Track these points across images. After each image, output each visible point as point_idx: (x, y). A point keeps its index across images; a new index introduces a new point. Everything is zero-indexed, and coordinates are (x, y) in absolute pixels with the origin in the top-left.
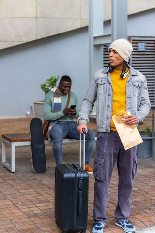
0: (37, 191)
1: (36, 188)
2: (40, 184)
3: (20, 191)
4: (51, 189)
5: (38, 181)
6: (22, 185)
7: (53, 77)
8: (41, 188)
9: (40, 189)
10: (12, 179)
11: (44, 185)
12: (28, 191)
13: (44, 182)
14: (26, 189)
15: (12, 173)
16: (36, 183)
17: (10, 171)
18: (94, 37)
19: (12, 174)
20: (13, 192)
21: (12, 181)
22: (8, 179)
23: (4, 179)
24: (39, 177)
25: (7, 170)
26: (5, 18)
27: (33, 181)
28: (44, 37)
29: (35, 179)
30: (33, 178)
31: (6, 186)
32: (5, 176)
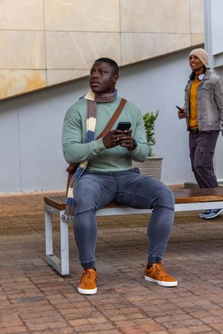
0: (113, 323)
1: (111, 313)
2: (121, 303)
3: (73, 323)
4: (149, 317)
5: (117, 295)
6: (78, 305)
7: (148, 114)
8: (124, 314)
9: (121, 318)
10: (60, 292)
11: (131, 305)
12: (92, 320)
13: (132, 299)
14: (87, 317)
15: (64, 277)
16: (111, 301)
17: (58, 274)
18: (214, 56)
19: (62, 280)
20: (52, 325)
21: (59, 296)
22: (51, 291)
23: (42, 292)
24: (120, 286)
25: (55, 270)
26: (71, 33)
27: (105, 296)
28: (133, 61)
29: (110, 291)
30: (106, 288)
31: (43, 308)
32: (46, 284)
